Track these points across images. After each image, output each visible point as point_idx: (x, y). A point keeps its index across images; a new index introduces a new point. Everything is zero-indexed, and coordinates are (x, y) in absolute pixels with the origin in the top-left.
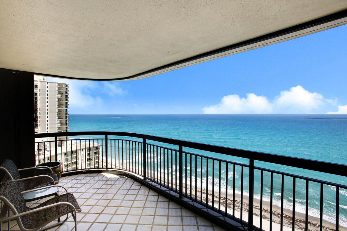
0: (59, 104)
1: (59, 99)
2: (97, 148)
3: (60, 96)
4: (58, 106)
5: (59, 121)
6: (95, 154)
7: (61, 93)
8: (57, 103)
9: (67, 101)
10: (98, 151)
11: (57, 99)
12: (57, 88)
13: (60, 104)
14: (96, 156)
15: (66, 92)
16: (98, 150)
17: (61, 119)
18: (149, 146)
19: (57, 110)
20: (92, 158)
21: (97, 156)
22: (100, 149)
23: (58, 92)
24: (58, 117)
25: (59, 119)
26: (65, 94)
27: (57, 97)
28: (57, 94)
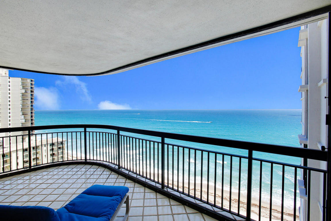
0: (23, 100)
1: (23, 95)
2: (62, 143)
3: (24, 91)
4: (22, 102)
5: (23, 117)
6: (59, 150)
7: (25, 89)
8: (21, 98)
9: (32, 96)
10: (63, 147)
11: (21, 95)
12: (21, 83)
13: (25, 100)
14: (60, 151)
15: (31, 87)
16: (63, 145)
17: (25, 114)
18: (123, 137)
19: (21, 106)
20: (56, 153)
21: (62, 151)
22: (64, 144)
23: (22, 87)
24: (21, 113)
25: (23, 114)
26: (30, 90)
27: (21, 92)
28: (21, 89)
